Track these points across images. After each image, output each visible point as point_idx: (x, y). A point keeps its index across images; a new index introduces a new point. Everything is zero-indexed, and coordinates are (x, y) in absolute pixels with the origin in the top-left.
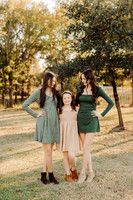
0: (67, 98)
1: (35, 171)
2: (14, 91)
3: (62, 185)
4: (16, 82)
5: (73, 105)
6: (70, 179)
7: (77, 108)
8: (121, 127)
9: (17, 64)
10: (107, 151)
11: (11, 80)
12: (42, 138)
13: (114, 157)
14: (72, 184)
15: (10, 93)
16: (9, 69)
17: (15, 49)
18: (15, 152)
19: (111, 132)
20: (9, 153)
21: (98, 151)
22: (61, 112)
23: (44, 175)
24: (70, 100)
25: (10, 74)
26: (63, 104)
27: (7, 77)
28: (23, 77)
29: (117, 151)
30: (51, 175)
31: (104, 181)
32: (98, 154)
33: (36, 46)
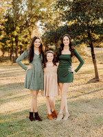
0: (50, 56)
1: (26, 111)
2: (19, 50)
3: (44, 122)
4: (21, 44)
5: (55, 62)
6: (51, 117)
7: (58, 64)
8: (96, 79)
9: (21, 30)
10: (83, 97)
11: (17, 42)
12: (29, 85)
13: (87, 102)
14: (52, 121)
15: (16, 52)
16: (15, 33)
17: (20, 18)
18: (14, 96)
19: (88, 82)
20: (8, 97)
21: (76, 97)
22: (45, 66)
23: (31, 114)
24: (53, 57)
25: (16, 37)
26: (47, 61)
27: (14, 39)
28: (26, 40)
29: (90, 97)
30: (36, 114)
31: (76, 119)
32: (76, 99)
33: (36, 16)
